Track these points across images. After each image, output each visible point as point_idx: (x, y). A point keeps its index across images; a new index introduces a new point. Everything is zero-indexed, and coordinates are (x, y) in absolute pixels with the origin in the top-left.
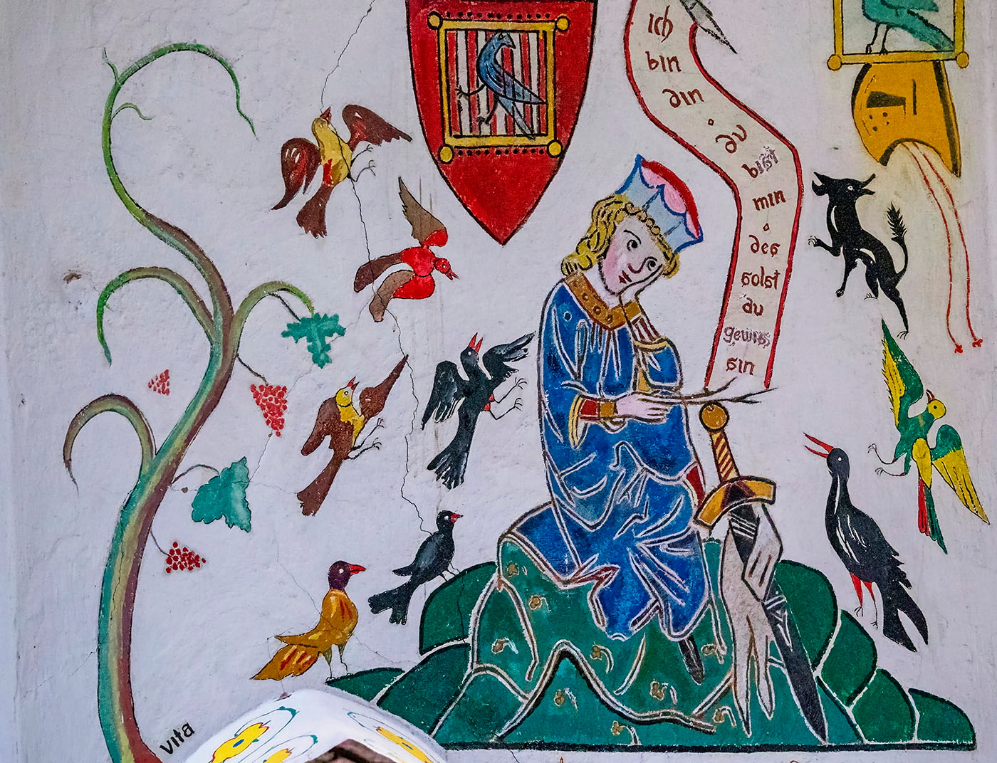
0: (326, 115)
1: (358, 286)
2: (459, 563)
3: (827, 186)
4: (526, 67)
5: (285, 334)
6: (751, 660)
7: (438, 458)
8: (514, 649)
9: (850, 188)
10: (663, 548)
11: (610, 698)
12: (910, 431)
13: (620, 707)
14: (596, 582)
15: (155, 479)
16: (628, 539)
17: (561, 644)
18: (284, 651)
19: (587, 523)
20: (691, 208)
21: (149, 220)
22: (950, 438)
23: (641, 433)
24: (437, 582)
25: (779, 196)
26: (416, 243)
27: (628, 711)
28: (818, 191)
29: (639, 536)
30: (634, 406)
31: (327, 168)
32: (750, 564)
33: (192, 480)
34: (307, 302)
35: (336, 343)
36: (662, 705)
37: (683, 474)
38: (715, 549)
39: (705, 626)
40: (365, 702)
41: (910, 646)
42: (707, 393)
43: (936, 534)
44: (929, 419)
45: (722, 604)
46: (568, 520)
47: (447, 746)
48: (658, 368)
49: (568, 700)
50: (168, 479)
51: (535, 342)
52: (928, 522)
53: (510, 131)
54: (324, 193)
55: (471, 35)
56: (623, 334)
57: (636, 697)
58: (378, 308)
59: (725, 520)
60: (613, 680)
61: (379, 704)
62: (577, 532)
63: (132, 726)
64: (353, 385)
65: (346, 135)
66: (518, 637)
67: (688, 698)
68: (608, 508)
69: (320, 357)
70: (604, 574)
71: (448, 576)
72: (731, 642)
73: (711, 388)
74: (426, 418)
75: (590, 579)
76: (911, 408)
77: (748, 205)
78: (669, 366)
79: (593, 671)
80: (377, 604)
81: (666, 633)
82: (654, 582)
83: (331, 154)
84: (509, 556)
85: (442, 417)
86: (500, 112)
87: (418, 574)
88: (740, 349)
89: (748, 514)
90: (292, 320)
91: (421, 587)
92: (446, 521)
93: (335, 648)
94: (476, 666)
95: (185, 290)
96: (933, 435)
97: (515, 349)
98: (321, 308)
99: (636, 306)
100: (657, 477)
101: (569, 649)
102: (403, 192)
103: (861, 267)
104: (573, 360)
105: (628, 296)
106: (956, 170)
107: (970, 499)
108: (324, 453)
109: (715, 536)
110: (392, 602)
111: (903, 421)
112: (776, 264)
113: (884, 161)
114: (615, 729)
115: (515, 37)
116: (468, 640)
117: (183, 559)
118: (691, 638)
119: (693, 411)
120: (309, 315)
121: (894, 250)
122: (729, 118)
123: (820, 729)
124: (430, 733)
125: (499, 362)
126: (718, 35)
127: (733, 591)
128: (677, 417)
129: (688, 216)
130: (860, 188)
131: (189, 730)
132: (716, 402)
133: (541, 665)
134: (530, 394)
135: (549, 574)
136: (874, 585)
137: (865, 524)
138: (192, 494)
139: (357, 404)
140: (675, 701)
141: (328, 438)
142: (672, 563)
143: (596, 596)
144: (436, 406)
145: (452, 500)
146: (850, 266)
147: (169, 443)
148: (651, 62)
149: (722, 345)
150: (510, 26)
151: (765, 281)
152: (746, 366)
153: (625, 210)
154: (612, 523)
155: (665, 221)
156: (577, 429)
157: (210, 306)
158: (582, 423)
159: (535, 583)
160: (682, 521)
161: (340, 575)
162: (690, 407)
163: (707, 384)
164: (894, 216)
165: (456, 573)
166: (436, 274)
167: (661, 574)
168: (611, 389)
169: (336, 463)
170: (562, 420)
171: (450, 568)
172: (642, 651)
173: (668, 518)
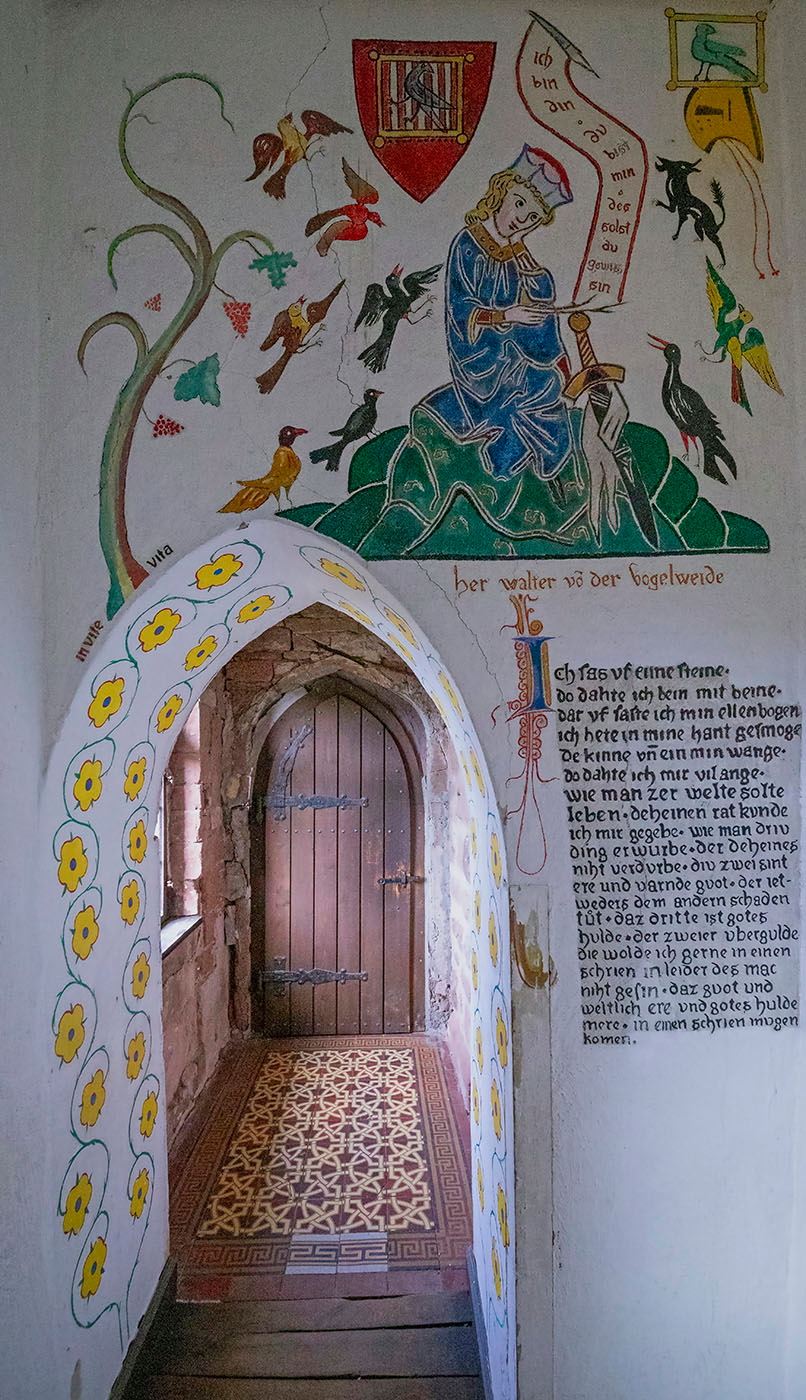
0: (289, 117)
1: (309, 233)
2: (381, 426)
3: (665, 165)
4: (442, 85)
5: (251, 267)
6: (603, 493)
7: (366, 352)
8: (421, 488)
9: (683, 167)
10: (538, 414)
11: (494, 522)
12: (726, 332)
13: (501, 528)
14: (486, 439)
15: (146, 371)
16: (511, 409)
17: (457, 484)
18: (243, 492)
19: (480, 397)
20: (564, 178)
21: (150, 192)
22: (755, 337)
23: (523, 334)
24: (363, 440)
25: (631, 171)
26: (354, 202)
27: (507, 531)
28: (660, 169)
29: (520, 406)
30: (518, 314)
31: (288, 152)
32: (604, 425)
33: (175, 370)
34: (269, 244)
35: (288, 271)
36: (534, 527)
37: (554, 362)
38: (577, 415)
39: (568, 469)
40: (305, 527)
41: (723, 481)
42: (574, 305)
43: (745, 403)
44: (740, 324)
45: (582, 453)
46: (466, 396)
47: (367, 558)
48: (537, 288)
49: (462, 525)
50: (157, 370)
51: (443, 271)
52: (739, 395)
53: (428, 126)
54: (285, 169)
55: (401, 65)
56: (511, 265)
57: (514, 521)
58: (323, 247)
59: (586, 395)
60: (496, 510)
61: (315, 529)
62: (472, 404)
63: (125, 547)
64: (302, 301)
65: (303, 130)
66: (425, 479)
67: (554, 521)
68: (496, 387)
69: (278, 282)
70: (492, 434)
71: (372, 436)
72: (588, 481)
73: (577, 303)
74: (358, 323)
75: (482, 436)
76: (727, 316)
77: (607, 179)
78: (546, 287)
79: (481, 503)
80: (316, 457)
81: (538, 475)
82: (530, 438)
83: (291, 143)
84: (419, 421)
85: (371, 321)
86: (421, 115)
87: (348, 435)
88: (599, 276)
89: (603, 390)
90: (256, 257)
91: (350, 445)
92: (371, 397)
93: (283, 489)
94: (391, 501)
95: (176, 238)
96: (743, 335)
97: (429, 275)
98: (278, 249)
99: (521, 245)
100: (535, 364)
101: (463, 487)
102: (346, 168)
103: (691, 221)
104: (472, 282)
105: (516, 239)
106: (760, 157)
107: (769, 377)
108: (278, 349)
109: (578, 405)
110: (328, 456)
111: (721, 325)
112: (630, 217)
113: (708, 150)
114: (497, 544)
115: (434, 66)
116: (386, 482)
117: (167, 427)
118: (558, 478)
119: (564, 318)
120: (269, 253)
121: (715, 209)
122: (594, 120)
123: (653, 541)
124: (354, 549)
125: (415, 285)
126: (585, 66)
127: (591, 444)
128: (551, 323)
129: (562, 185)
130: (691, 168)
131: (169, 550)
132: (581, 312)
133: (442, 499)
134: (439, 307)
135: (450, 434)
136: (697, 438)
137: (691, 395)
138: (175, 380)
139: (305, 314)
140: (544, 522)
141: (282, 339)
142: (544, 425)
143: (485, 449)
144: (366, 315)
145: (376, 381)
146: (683, 219)
147: (158, 345)
148: (536, 83)
149: (586, 272)
150: (430, 58)
151: (620, 229)
152: (605, 287)
153: (515, 180)
154: (499, 397)
155: (544, 188)
156: (474, 331)
157: (195, 251)
158: (478, 327)
159: (439, 439)
160: (553, 395)
161: (288, 436)
162: (561, 315)
163: (574, 298)
164: (715, 187)
165: (378, 434)
166: (369, 223)
167: (535, 433)
168: (500, 303)
169: (287, 357)
170: (462, 325)
171: (373, 430)
172: (519, 488)
173: (543, 393)
